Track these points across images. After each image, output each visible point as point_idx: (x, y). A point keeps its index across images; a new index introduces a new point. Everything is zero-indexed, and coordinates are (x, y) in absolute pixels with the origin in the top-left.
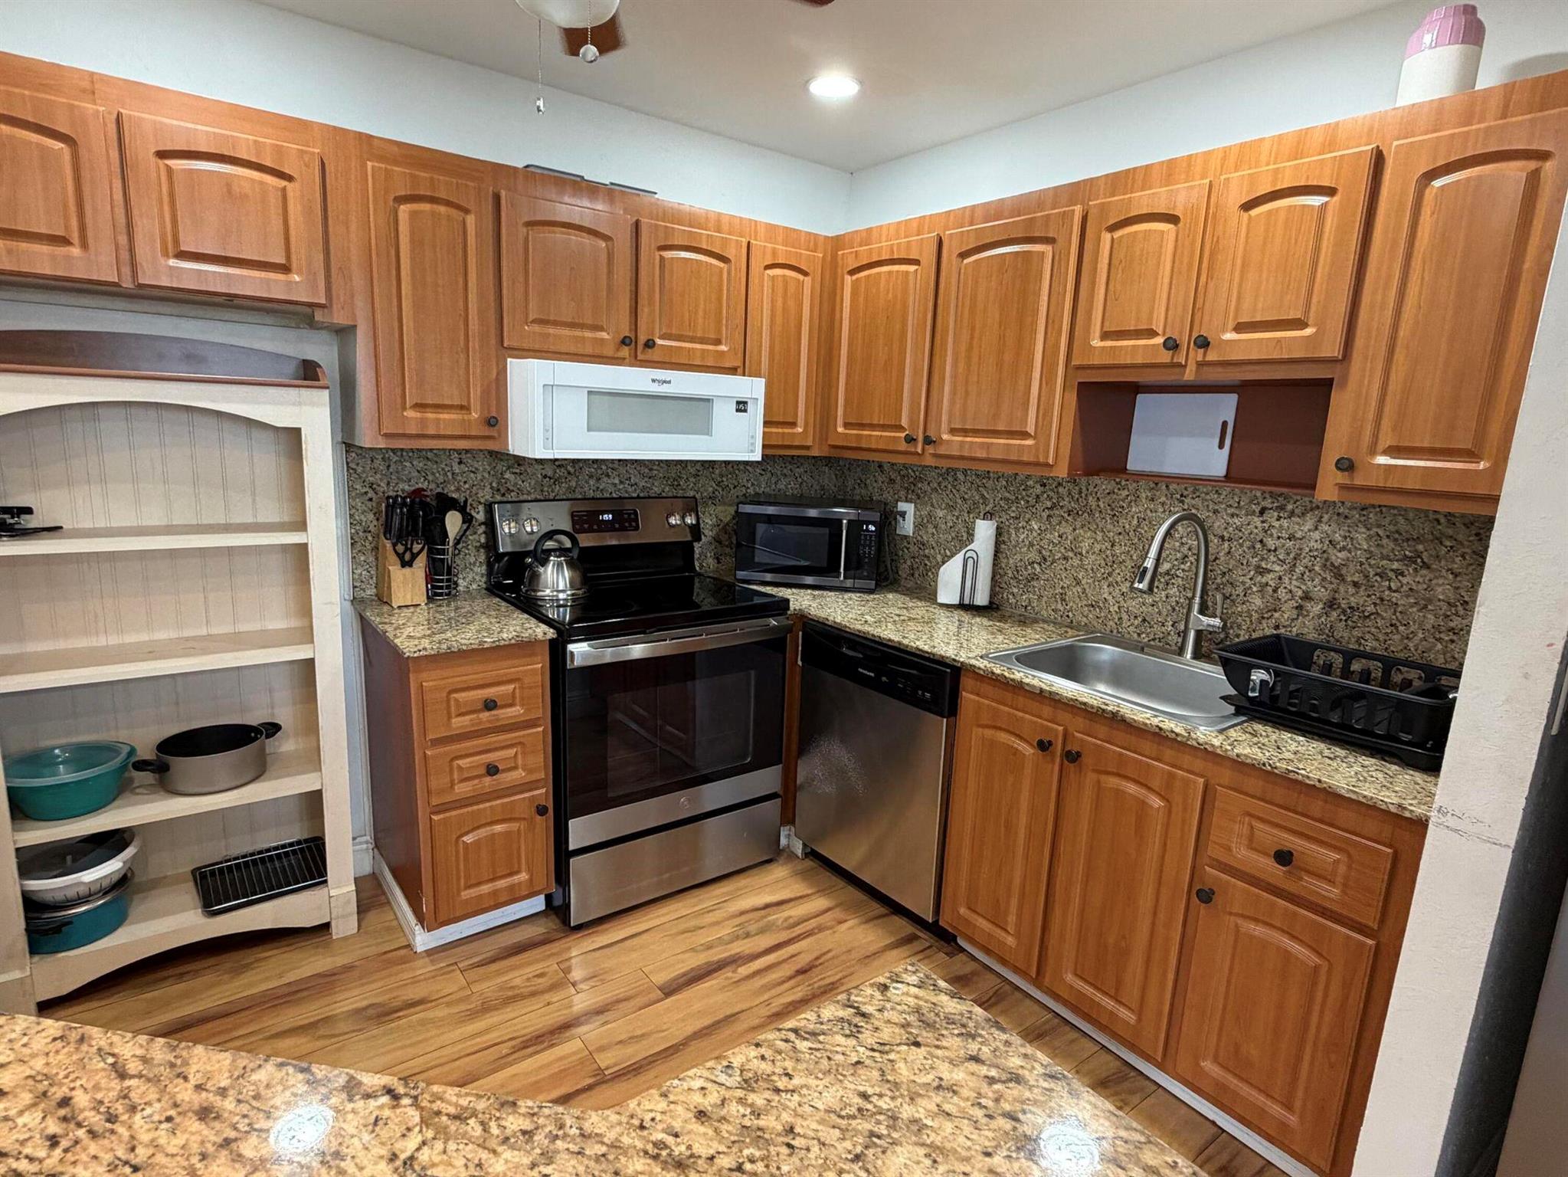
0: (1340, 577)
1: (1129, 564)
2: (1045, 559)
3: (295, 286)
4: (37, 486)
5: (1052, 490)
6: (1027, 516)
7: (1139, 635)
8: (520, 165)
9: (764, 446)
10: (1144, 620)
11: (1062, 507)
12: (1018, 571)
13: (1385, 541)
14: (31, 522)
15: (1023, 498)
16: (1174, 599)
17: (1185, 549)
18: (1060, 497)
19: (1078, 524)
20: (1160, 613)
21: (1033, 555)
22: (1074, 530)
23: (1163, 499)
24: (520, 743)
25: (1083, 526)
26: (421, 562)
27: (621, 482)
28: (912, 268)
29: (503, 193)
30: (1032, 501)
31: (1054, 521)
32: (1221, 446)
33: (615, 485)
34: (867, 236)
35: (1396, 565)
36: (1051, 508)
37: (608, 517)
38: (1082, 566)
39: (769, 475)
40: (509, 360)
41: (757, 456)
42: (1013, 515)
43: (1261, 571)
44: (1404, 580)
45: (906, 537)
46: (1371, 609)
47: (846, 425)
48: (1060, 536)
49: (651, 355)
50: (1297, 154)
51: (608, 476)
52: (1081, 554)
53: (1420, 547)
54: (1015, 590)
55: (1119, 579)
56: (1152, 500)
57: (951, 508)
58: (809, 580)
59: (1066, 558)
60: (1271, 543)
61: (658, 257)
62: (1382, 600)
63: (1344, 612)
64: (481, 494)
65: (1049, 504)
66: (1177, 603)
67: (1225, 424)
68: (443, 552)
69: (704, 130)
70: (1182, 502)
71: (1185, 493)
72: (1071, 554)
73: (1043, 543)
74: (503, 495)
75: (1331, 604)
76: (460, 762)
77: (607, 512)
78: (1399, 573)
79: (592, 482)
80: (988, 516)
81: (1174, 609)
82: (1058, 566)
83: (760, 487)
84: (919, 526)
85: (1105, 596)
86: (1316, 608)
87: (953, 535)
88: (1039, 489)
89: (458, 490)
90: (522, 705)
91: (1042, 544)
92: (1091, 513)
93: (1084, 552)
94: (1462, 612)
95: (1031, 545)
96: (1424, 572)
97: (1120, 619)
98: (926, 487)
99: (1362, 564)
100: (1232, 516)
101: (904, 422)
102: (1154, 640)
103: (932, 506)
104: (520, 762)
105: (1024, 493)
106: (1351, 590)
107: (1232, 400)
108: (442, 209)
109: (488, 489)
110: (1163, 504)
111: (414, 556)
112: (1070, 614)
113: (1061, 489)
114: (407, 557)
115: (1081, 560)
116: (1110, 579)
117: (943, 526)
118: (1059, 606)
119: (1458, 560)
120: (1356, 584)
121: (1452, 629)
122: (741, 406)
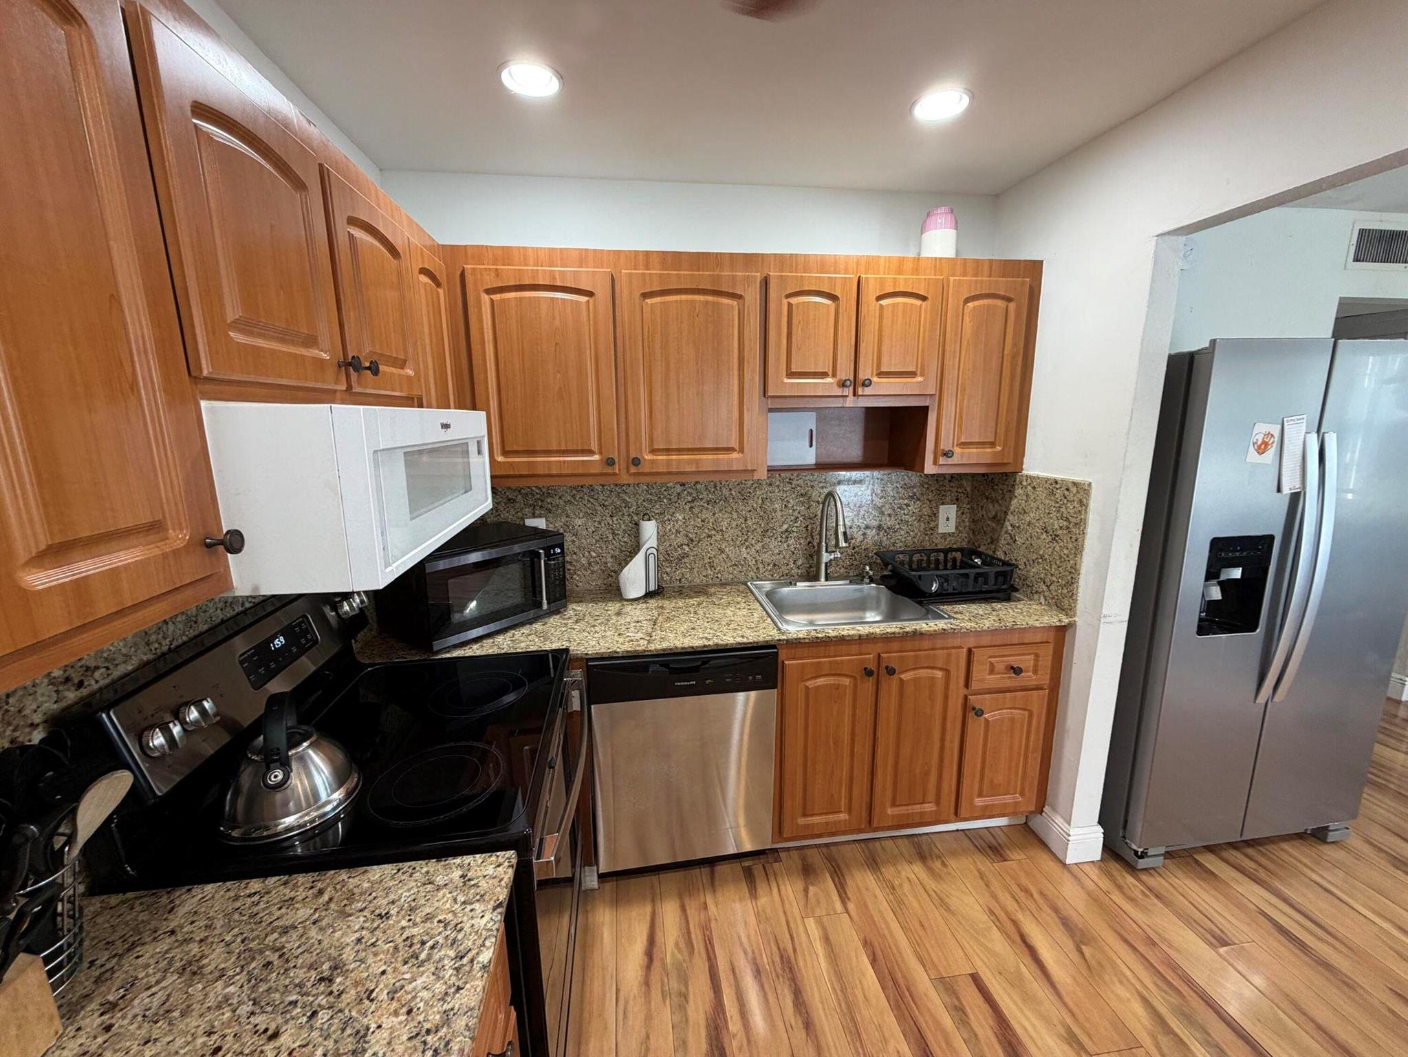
1: (759, 530)
2: (692, 540)
5: (691, 488)
6: (671, 510)
7: (772, 575)
10: (775, 565)
11: (701, 499)
12: (669, 555)
13: (900, 489)
15: (665, 497)
16: (792, 547)
17: (796, 514)
18: (700, 492)
19: (717, 510)
20: (784, 558)
21: (681, 539)
22: (714, 514)
23: (778, 483)
25: (720, 511)
28: (583, 299)
30: (674, 498)
31: (696, 510)
34: (506, 254)
35: (906, 501)
36: (693, 501)
37: (279, 642)
38: (724, 539)
40: (204, 404)
42: (657, 512)
44: (910, 508)
46: (897, 526)
47: (508, 453)
48: (703, 521)
50: (900, 271)
52: (722, 531)
53: (915, 490)
54: (668, 570)
55: (753, 542)
56: (771, 485)
57: (590, 515)
59: (709, 536)
61: (347, 234)
62: (901, 520)
63: (886, 531)
64: (30, 705)
65: (690, 499)
66: (795, 548)
70: (791, 483)
71: (792, 477)
72: (713, 532)
73: (690, 529)
74: (80, 685)
77: (275, 637)
78: (908, 505)
81: (793, 553)
82: (704, 543)
85: (745, 555)
87: (597, 538)
88: (679, 489)
91: (687, 529)
92: (726, 500)
93: (724, 529)
94: (934, 519)
95: (678, 532)
96: (918, 502)
97: (757, 569)
99: (891, 504)
100: (822, 488)
101: (594, 446)
102: (783, 576)
103: (568, 516)
105: (666, 493)
106: (888, 519)
110: (778, 486)
112: (719, 575)
113: (698, 486)
115: (723, 535)
116: (747, 544)
117: (584, 533)
118: (709, 572)
119: (930, 494)
121: (931, 529)
122: (479, 447)
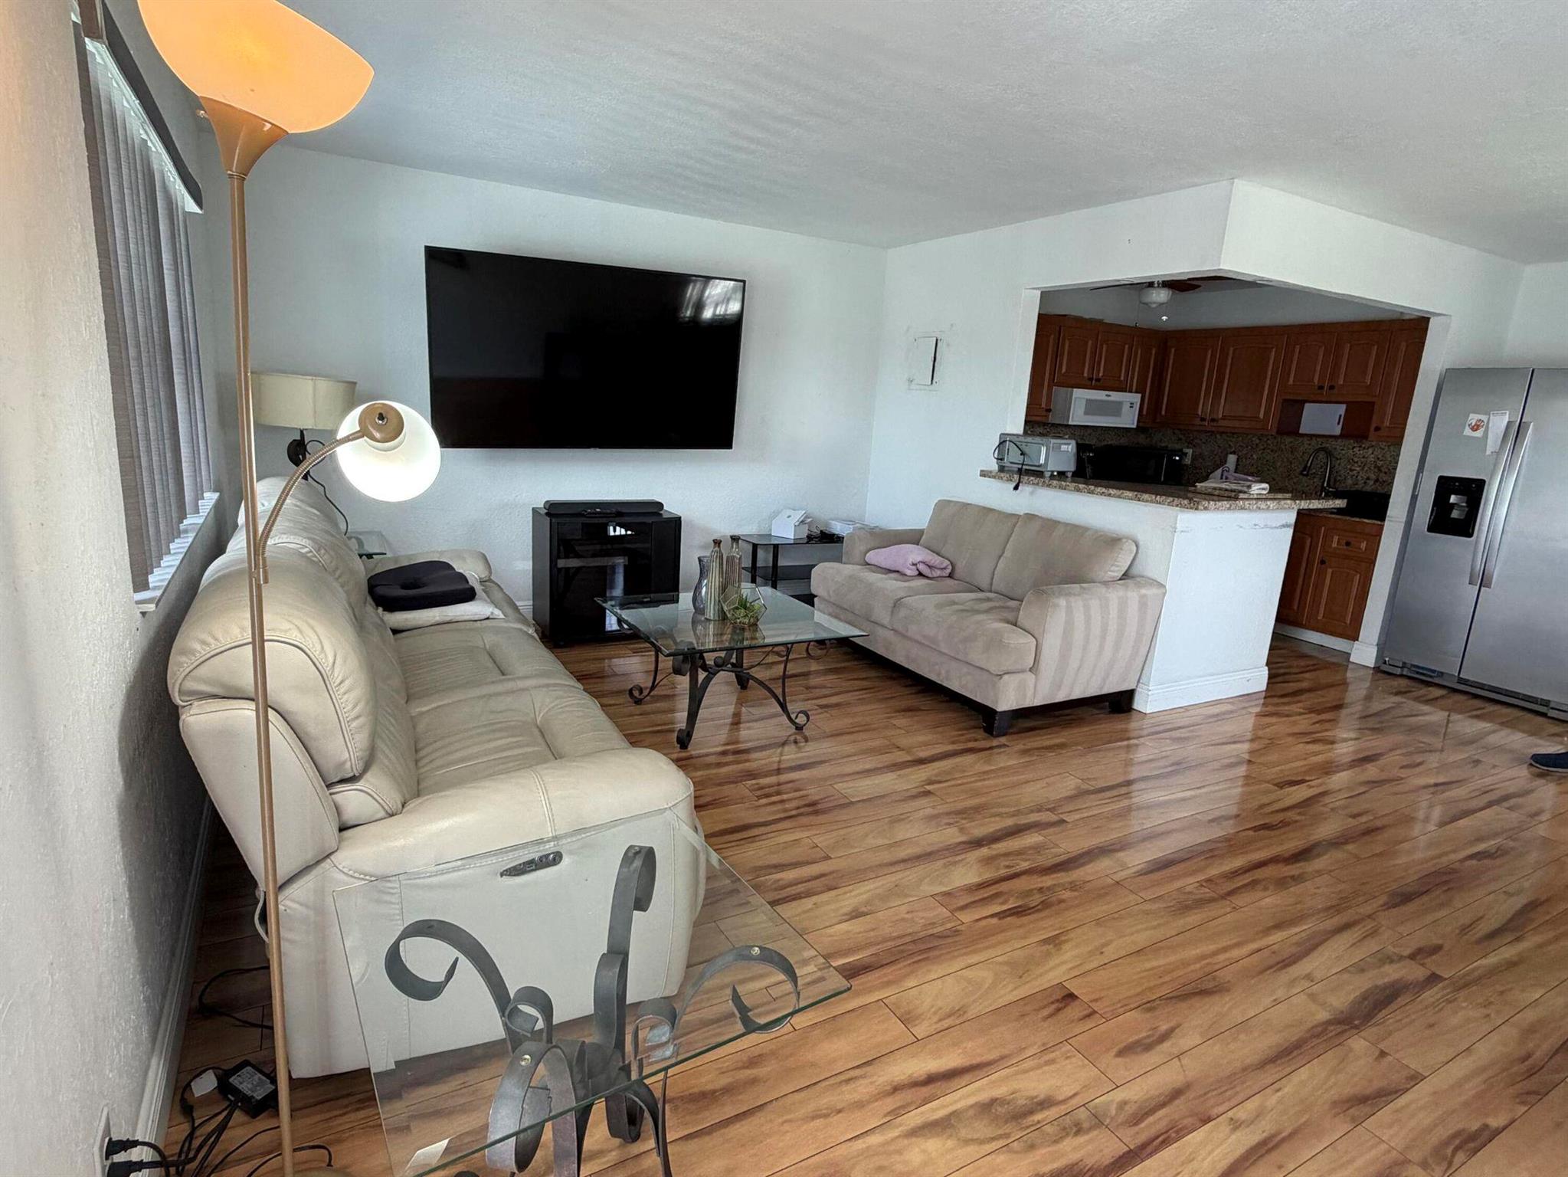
0: (1380, 470)
9: (1137, 422)
29: (1062, 328)
32: (1339, 423)
39: (1137, 434)
41: (1134, 426)
43: (1351, 470)
60: (1356, 459)
67: (1340, 416)
75: (1377, 481)
80: (1234, 453)
84: (1194, 458)
86: (1371, 483)
98: (1199, 442)
107: (1344, 407)
120: (1386, 473)
122: (1132, 405)
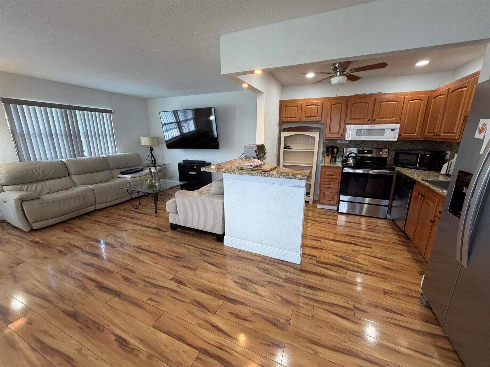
3: (317, 119)
4: (291, 144)
8: (354, 95)
9: (398, 138)
14: (290, 148)
24: (335, 182)
26: (330, 156)
27: (372, 145)
29: (349, 100)
33: (370, 146)
39: (414, 145)
40: (347, 125)
41: (396, 140)
45: (447, 159)
47: (428, 133)
49: (375, 122)
51: (369, 144)
58: (410, 167)
61: (379, 104)
68: (334, 155)
69: (403, 75)
76: (326, 182)
77: (366, 151)
79: (365, 145)
83: (410, 147)
84: (450, 157)
89: (339, 146)
90: (336, 176)
98: (453, 147)
101: (436, 131)
104: (334, 184)
108: (339, 105)
109: (344, 146)
111: (329, 155)
114: (328, 155)
122: (393, 130)
